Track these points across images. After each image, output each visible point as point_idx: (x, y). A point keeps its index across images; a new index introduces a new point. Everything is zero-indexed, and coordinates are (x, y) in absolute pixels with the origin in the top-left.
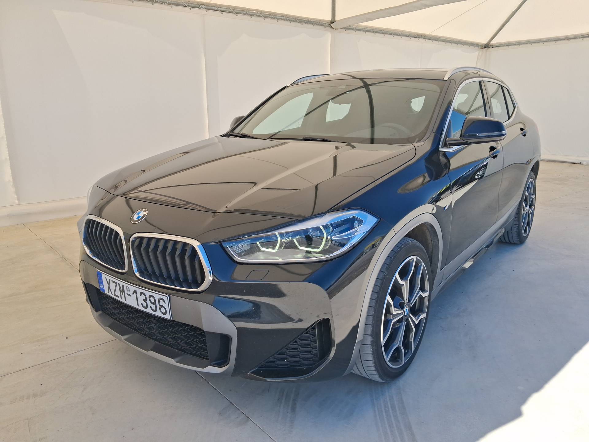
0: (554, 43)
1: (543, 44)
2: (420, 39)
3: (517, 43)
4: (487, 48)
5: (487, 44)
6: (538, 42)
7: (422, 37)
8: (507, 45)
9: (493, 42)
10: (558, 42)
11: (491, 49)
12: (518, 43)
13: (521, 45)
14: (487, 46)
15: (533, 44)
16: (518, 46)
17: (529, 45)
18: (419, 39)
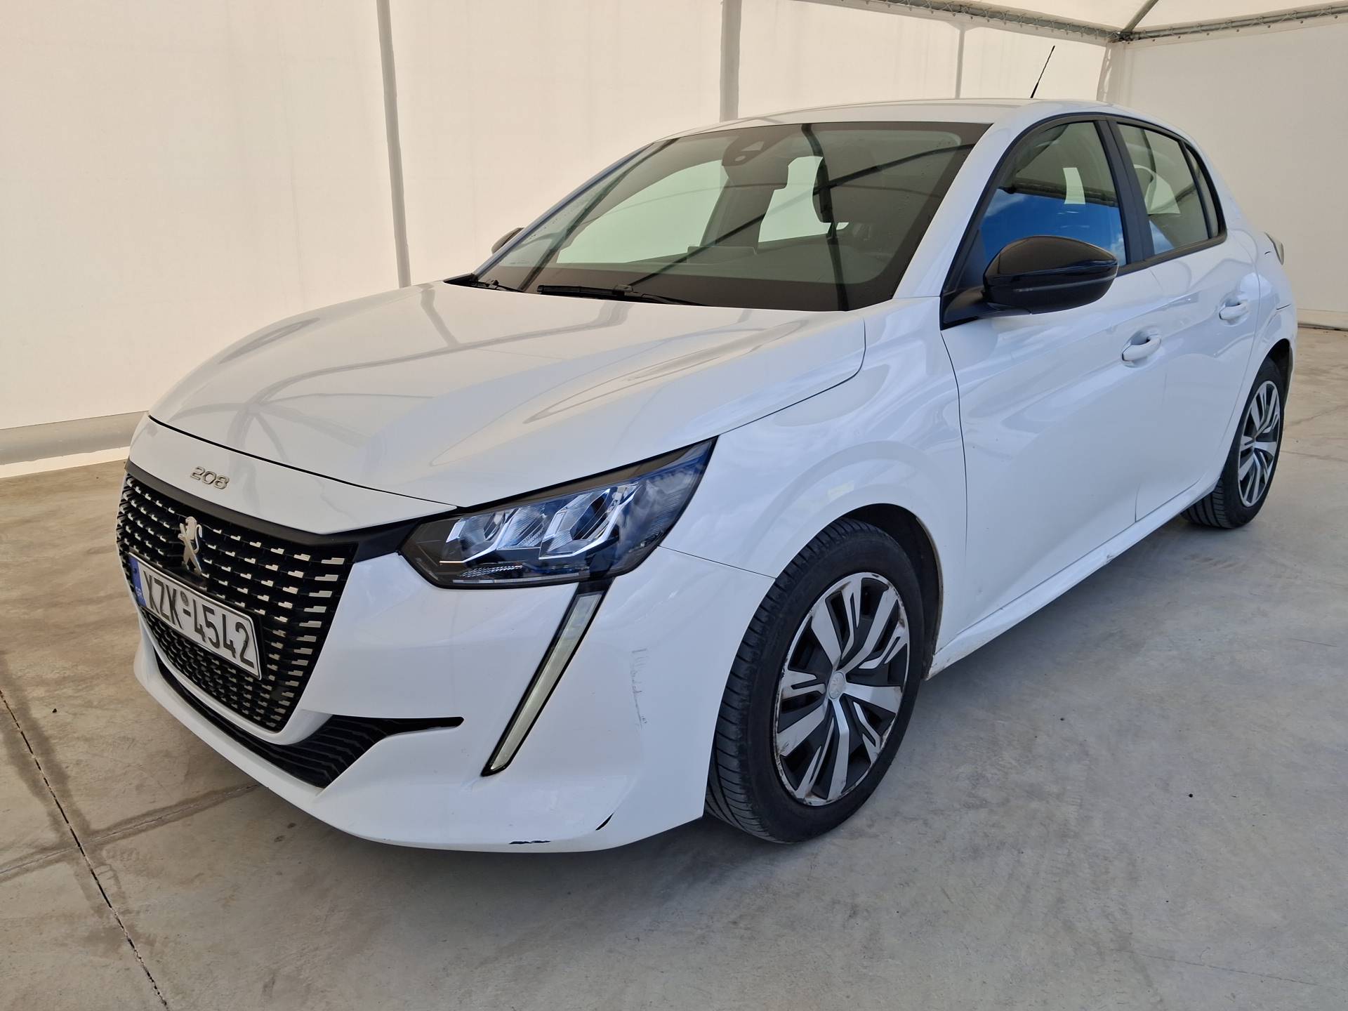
0: (1297, 23)
1: (1269, 27)
2: (958, 15)
3: (1202, 26)
4: (1127, 40)
5: (1127, 31)
6: (1256, 24)
7: (963, 9)
8: (1176, 34)
9: (1144, 24)
10: (1307, 22)
11: (1135, 43)
12: (1203, 28)
13: (1211, 33)
14: (1127, 36)
15: (1241, 30)
16: (1204, 34)
17: (1234, 31)
18: (954, 15)
